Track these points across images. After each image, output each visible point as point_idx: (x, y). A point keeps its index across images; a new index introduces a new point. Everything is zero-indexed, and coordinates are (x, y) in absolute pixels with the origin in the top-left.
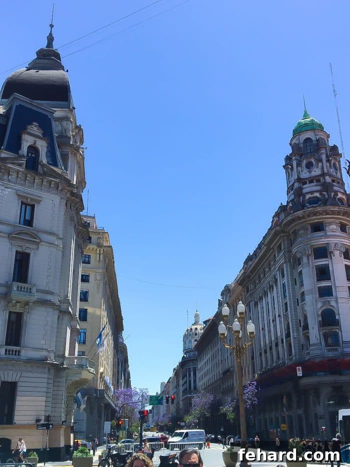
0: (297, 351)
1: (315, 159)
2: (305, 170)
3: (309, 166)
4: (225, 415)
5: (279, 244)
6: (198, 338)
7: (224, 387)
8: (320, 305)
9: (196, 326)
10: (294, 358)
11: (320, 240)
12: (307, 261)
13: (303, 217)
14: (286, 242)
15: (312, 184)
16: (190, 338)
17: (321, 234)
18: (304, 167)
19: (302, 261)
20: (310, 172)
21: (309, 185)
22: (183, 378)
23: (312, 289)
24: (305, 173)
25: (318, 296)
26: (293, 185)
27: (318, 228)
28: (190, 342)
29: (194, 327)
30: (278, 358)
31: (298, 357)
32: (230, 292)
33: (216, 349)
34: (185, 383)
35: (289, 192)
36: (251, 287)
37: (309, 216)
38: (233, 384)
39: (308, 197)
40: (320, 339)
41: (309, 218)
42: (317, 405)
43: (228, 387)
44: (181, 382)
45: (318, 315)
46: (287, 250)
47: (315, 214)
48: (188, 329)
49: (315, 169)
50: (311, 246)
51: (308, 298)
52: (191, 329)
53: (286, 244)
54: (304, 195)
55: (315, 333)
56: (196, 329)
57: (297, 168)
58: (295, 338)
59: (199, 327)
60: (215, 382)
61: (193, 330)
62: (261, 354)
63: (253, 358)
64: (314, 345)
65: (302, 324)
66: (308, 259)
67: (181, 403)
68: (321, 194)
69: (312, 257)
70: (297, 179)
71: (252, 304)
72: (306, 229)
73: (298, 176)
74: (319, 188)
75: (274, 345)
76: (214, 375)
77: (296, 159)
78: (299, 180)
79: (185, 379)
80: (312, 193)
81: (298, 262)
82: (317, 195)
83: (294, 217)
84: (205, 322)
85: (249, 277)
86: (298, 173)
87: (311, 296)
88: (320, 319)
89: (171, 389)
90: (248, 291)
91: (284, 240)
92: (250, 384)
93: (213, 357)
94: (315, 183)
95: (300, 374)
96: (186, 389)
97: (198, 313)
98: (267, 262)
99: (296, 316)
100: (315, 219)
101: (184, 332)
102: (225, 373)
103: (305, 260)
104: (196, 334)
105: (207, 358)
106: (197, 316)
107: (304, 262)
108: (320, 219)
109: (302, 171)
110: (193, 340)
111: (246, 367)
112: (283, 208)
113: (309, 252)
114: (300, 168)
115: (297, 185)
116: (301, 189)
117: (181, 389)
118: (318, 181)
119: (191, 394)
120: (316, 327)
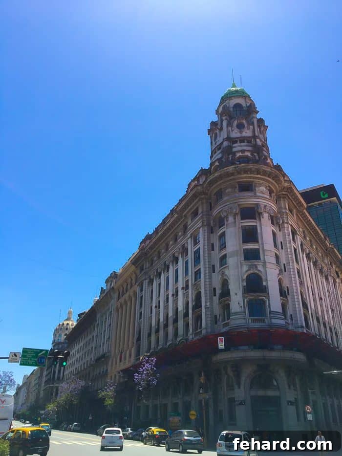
0: (209, 322)
1: (247, 122)
2: (236, 130)
3: (240, 127)
4: (103, 400)
5: (195, 208)
6: (67, 332)
7: (95, 373)
8: (245, 268)
9: (68, 322)
10: (204, 332)
11: (248, 200)
12: (233, 220)
13: (232, 174)
14: (205, 205)
15: (243, 144)
16: (60, 332)
17: (250, 194)
18: (235, 127)
19: (227, 221)
20: (241, 132)
21: (239, 144)
22: (47, 370)
23: (237, 251)
24: (236, 133)
25: (243, 259)
26: (222, 143)
27: (247, 187)
28: (60, 336)
29: (65, 323)
30: (176, 334)
31: (209, 330)
32: (117, 277)
33: (90, 337)
34: (49, 373)
35: (215, 152)
36: (147, 265)
37: (239, 173)
38: (107, 370)
39: (238, 155)
40: (244, 307)
41: (239, 176)
42: (236, 386)
43: (99, 373)
44: (45, 373)
45: (243, 280)
46: (205, 213)
47: (246, 172)
48: (60, 324)
49: (246, 130)
50: (238, 205)
51: (231, 261)
52: (63, 324)
53: (205, 207)
54: (234, 154)
55: (237, 301)
56: (68, 324)
57: (227, 127)
58: (208, 308)
59: (70, 323)
60: (85, 369)
61: (65, 325)
62: (150, 335)
63: (139, 339)
64: (236, 314)
65: (218, 292)
66: (235, 219)
67: (42, 392)
68: (252, 155)
69: (238, 217)
70: (226, 138)
71: (146, 283)
72: (233, 187)
73: (228, 136)
74: (250, 148)
75: (170, 321)
76: (84, 363)
77: (226, 119)
78: (228, 139)
79: (50, 370)
80: (243, 151)
81: (221, 222)
82: (249, 154)
83: (222, 173)
84: (79, 315)
85: (146, 254)
86: (228, 133)
87: (236, 258)
88: (245, 284)
89: (33, 381)
90: (142, 269)
91: (202, 203)
92: (148, 360)
93: (86, 345)
94: (246, 144)
95: (221, 345)
96: (49, 379)
97: (71, 310)
98: (173, 235)
99: (211, 284)
100: (244, 178)
101: (56, 326)
102: (98, 360)
103: (231, 219)
104: (67, 329)
105: (79, 346)
106: (70, 313)
107: (229, 222)
108: (250, 177)
109: (232, 131)
110: (63, 335)
111: (126, 351)
112: (203, 172)
113: (236, 210)
114: (230, 128)
115: (226, 144)
116: (230, 148)
117: (44, 379)
118: (249, 142)
119: (53, 384)
120: (240, 293)
